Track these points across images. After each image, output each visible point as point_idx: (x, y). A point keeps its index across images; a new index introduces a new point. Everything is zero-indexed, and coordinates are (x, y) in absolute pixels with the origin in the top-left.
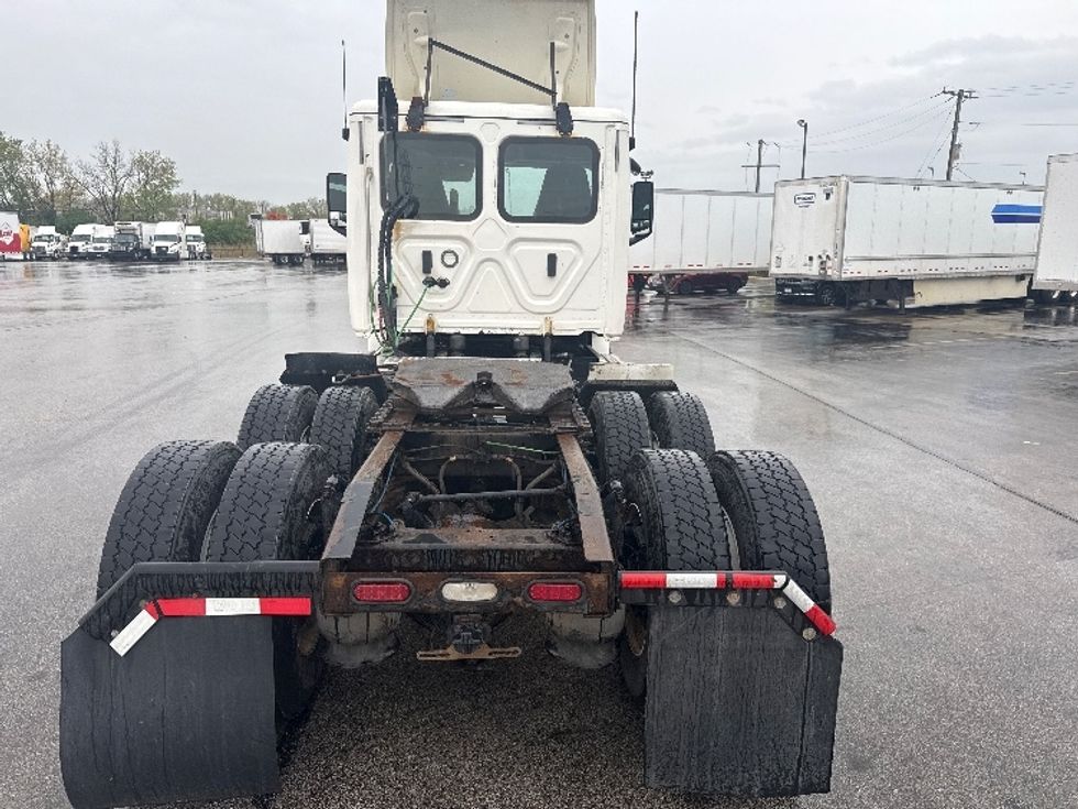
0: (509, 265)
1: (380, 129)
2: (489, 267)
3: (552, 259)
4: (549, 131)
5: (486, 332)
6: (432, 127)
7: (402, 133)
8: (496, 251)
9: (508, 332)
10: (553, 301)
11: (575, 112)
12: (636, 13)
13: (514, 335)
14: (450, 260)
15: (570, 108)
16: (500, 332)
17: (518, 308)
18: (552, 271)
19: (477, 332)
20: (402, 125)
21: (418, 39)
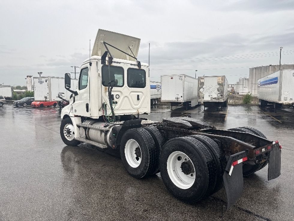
0: (130, 97)
1: (102, 64)
2: (126, 98)
3: (138, 96)
4: (137, 67)
5: (125, 114)
6: (113, 64)
7: (107, 65)
8: (127, 94)
9: (130, 114)
10: (138, 106)
11: (142, 64)
12: (149, 44)
13: (131, 115)
14: (117, 97)
15: (141, 63)
16: (128, 114)
17: (132, 108)
18: (138, 99)
19: (123, 115)
20: (107, 63)
21: (101, 41)
